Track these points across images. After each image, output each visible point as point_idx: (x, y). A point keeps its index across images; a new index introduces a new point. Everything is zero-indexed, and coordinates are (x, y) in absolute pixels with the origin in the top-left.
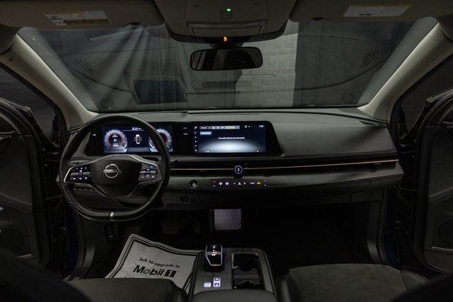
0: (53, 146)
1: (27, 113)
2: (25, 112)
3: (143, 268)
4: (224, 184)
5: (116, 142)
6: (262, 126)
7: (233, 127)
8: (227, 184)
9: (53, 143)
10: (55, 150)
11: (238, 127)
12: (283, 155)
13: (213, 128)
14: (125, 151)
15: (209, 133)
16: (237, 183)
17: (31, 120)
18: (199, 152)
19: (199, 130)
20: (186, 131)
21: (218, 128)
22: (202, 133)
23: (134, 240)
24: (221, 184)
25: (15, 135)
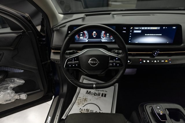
0: (41, 35)
1: (27, 18)
2: (26, 17)
3: (90, 92)
4: (146, 61)
5: (82, 36)
6: (175, 28)
7: (156, 28)
8: (148, 61)
9: (41, 33)
10: (44, 37)
11: (159, 28)
12: (182, 45)
13: (143, 28)
14: (87, 41)
15: (140, 31)
16: (154, 61)
17: (30, 22)
18: (131, 42)
19: (133, 30)
20: (124, 30)
21: (146, 28)
22: (135, 31)
23: (84, 79)
24: (144, 61)
25: (24, 32)
